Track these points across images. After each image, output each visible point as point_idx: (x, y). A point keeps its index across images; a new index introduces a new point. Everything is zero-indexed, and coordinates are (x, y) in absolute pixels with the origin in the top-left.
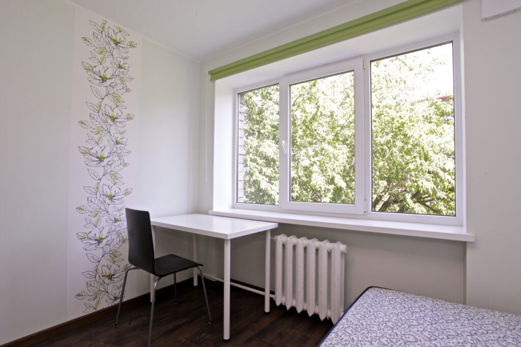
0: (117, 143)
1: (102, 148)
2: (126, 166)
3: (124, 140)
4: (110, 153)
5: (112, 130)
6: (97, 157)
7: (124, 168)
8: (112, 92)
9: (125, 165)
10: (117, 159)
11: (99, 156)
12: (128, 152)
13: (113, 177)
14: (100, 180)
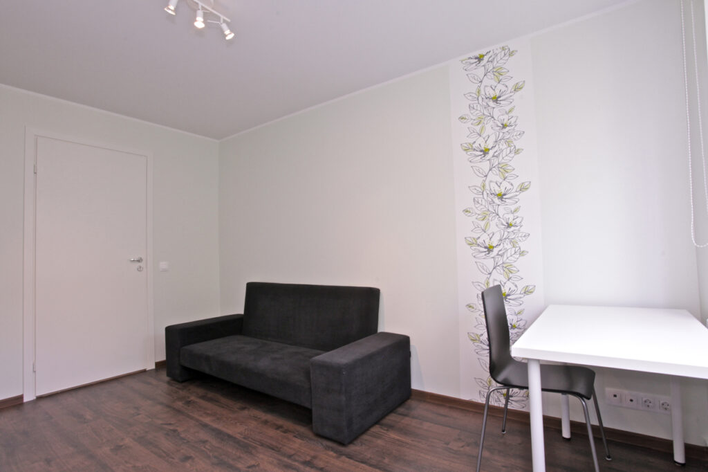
0: (509, 226)
1: (491, 236)
2: (523, 255)
3: (518, 221)
4: (501, 240)
5: (501, 211)
6: (486, 248)
7: (521, 258)
8: (497, 163)
9: (522, 253)
10: (509, 246)
11: (487, 245)
12: (525, 236)
13: (506, 270)
14: (490, 274)
